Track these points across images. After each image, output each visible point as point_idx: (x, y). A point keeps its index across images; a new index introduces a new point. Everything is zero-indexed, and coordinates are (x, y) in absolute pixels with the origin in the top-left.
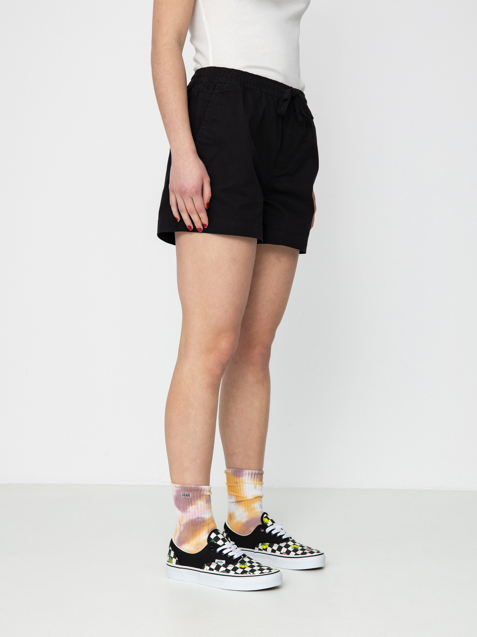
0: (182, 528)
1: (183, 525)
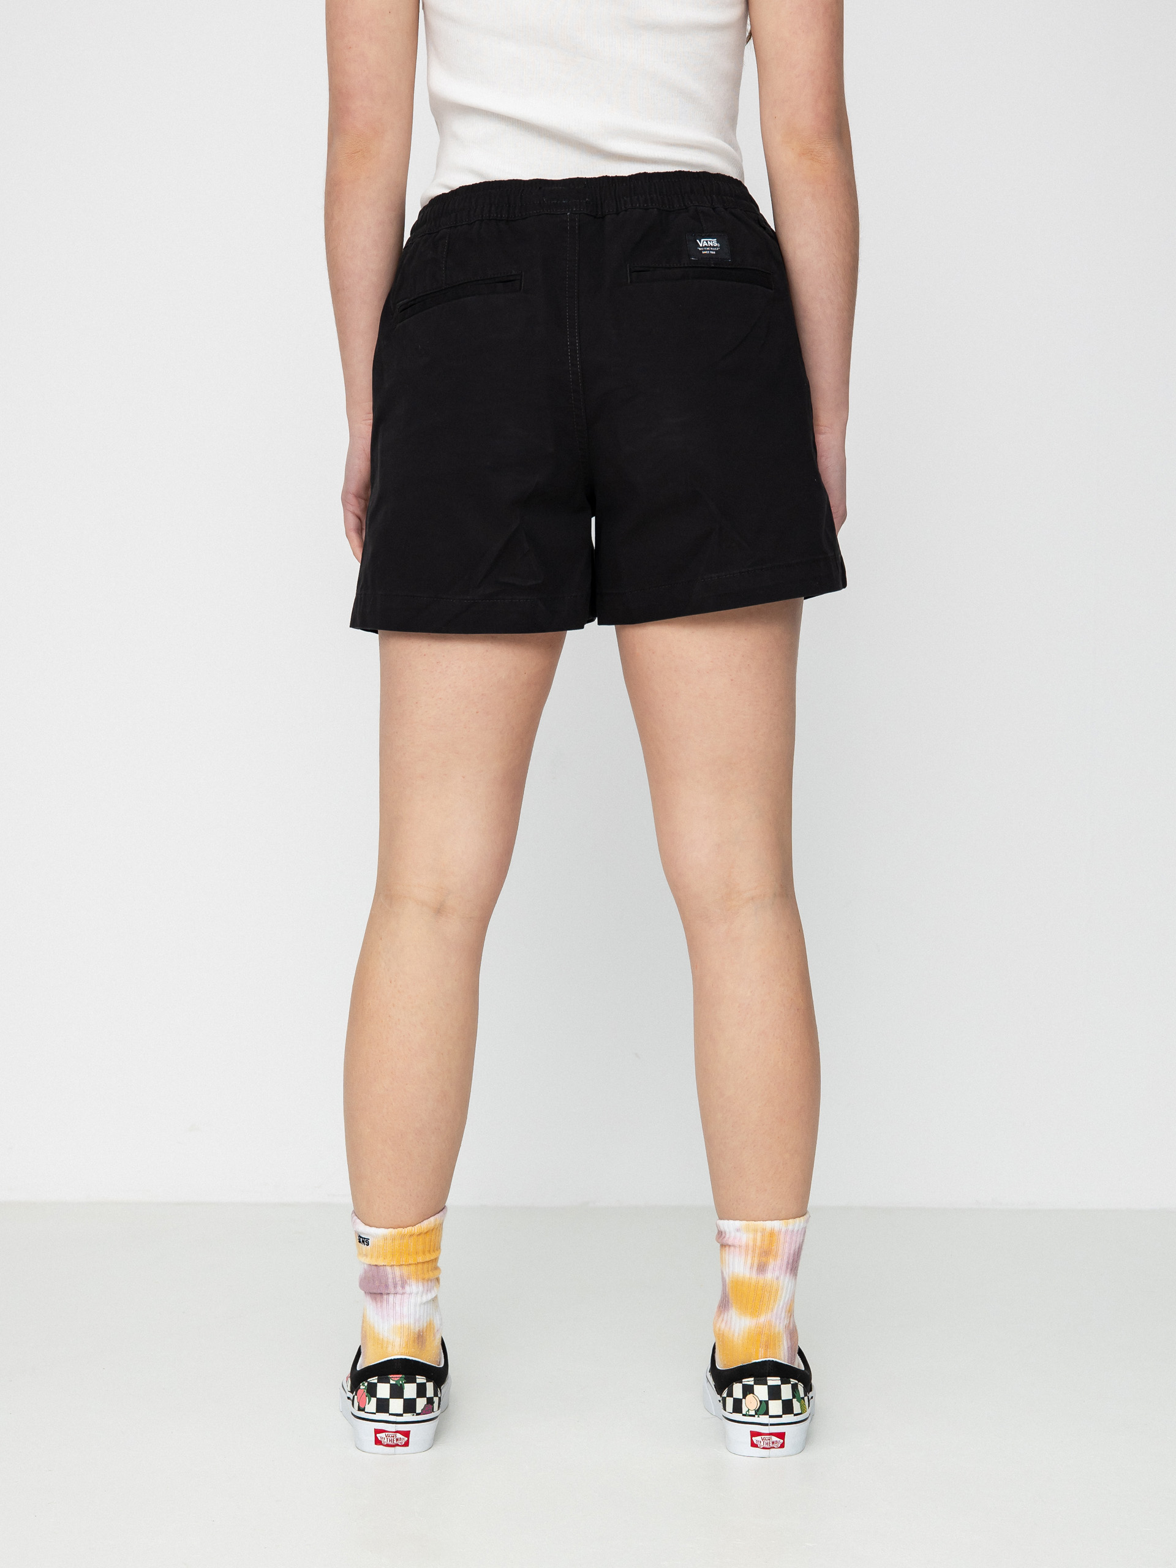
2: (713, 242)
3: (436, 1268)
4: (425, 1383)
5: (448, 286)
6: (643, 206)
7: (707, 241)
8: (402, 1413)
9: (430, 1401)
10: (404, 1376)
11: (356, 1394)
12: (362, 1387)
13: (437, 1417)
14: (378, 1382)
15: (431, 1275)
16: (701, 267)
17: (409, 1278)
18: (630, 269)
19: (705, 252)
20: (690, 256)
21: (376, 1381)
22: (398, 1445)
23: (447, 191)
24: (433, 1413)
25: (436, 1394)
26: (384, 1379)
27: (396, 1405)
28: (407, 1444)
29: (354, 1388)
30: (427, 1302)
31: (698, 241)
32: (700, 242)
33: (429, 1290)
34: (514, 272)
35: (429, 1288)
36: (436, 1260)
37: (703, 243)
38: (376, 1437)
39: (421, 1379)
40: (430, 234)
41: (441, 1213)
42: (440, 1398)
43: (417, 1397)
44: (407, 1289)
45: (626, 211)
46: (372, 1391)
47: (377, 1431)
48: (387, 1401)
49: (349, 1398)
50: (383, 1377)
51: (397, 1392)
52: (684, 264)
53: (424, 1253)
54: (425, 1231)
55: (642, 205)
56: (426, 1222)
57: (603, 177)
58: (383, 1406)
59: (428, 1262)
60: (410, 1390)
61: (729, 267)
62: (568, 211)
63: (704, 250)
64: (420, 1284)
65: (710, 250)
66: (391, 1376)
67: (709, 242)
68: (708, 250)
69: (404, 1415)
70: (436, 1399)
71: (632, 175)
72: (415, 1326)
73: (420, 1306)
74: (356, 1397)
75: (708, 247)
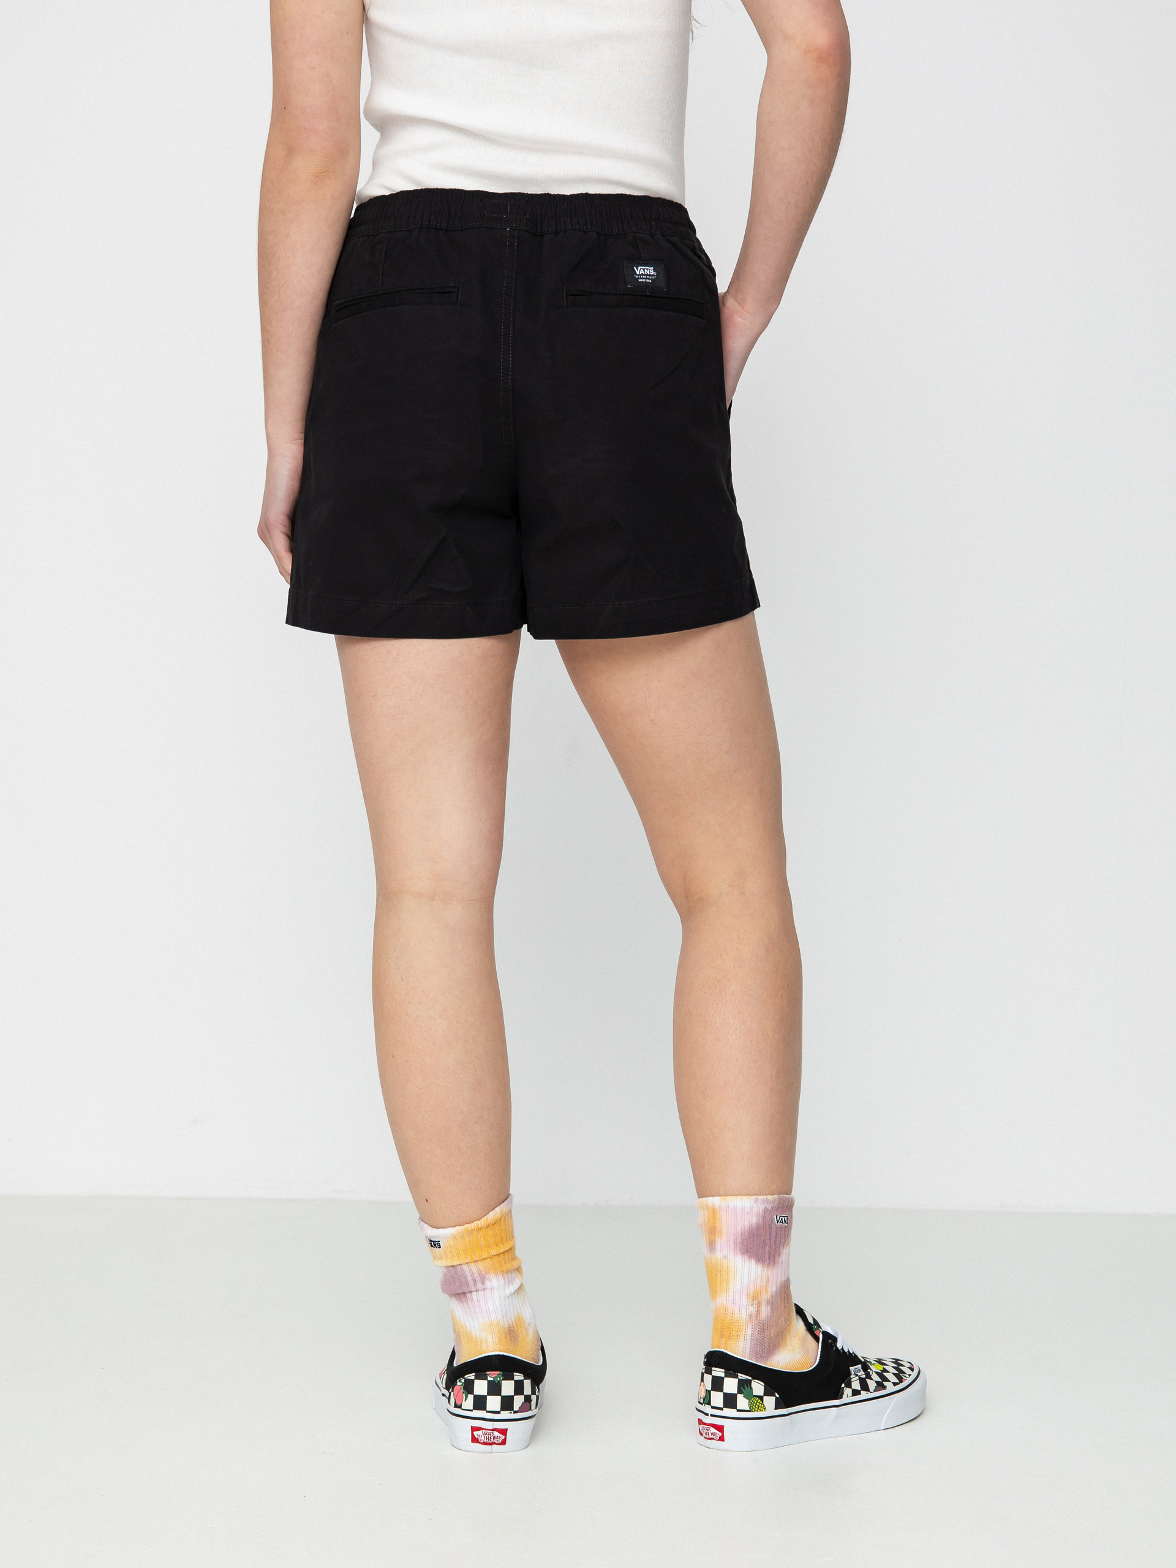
0: (765, 1311)
1: (768, 1302)
2: (650, 271)
3: (514, 1258)
4: (523, 1381)
5: (384, 292)
6: (583, 228)
7: (644, 269)
8: (499, 1410)
9: (528, 1399)
10: (501, 1373)
11: (453, 1391)
12: (459, 1384)
13: (535, 1415)
14: (475, 1378)
15: (509, 1266)
16: (636, 295)
17: (486, 1273)
18: (567, 293)
19: (641, 280)
20: (626, 284)
21: (473, 1378)
22: (494, 1443)
23: (387, 193)
24: (530, 1411)
25: (533, 1392)
26: (481, 1376)
27: (494, 1402)
28: (504, 1442)
29: (450, 1384)
30: (511, 1295)
31: (635, 268)
32: (637, 270)
33: (510, 1282)
34: (451, 284)
35: (510, 1279)
36: (511, 1250)
37: (640, 270)
38: (473, 1435)
39: (518, 1376)
40: (368, 236)
41: (506, 1202)
42: (538, 1397)
43: (515, 1395)
44: (488, 1284)
45: (566, 231)
46: (469, 1387)
47: (474, 1429)
48: (484, 1398)
49: (443, 1395)
50: (480, 1373)
51: (494, 1389)
52: (620, 291)
53: (497, 1245)
54: (493, 1222)
55: (581, 227)
56: (492, 1214)
57: (545, 194)
58: (480, 1403)
59: (503, 1253)
60: (508, 1387)
61: (665, 296)
62: (508, 227)
63: (641, 278)
64: (501, 1277)
65: (647, 278)
66: (488, 1373)
67: (646, 270)
68: (644, 278)
69: (501, 1412)
70: (534, 1398)
71: (574, 195)
72: (504, 1321)
73: (505, 1299)
74: (452, 1393)
75: (645, 275)
